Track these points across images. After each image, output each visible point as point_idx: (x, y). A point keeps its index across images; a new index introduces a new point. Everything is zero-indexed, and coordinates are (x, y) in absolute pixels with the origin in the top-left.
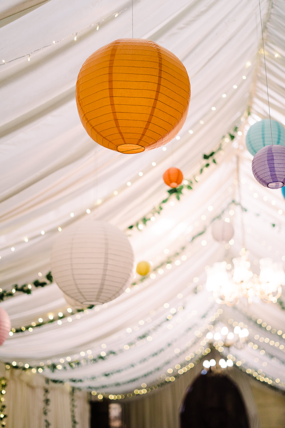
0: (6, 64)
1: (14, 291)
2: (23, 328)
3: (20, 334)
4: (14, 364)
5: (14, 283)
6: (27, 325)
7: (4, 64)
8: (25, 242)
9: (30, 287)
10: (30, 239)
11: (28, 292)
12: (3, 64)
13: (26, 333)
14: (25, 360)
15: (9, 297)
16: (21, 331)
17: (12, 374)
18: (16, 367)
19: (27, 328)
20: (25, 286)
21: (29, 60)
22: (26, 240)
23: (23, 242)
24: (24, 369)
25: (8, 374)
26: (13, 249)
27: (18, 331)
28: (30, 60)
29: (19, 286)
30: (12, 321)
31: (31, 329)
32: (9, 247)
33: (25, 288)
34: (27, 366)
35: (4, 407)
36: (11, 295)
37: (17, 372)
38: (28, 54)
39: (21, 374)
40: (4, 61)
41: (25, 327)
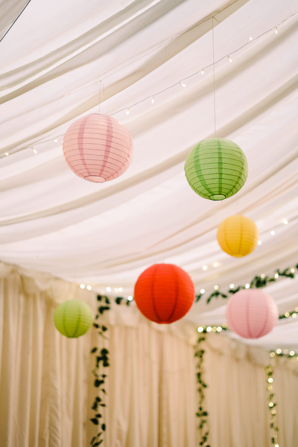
0: (253, 41)
1: (277, 276)
2: (287, 314)
3: (283, 320)
4: (279, 351)
5: (276, 268)
6: (291, 311)
7: (252, 41)
8: (284, 224)
9: (293, 271)
10: (290, 220)
11: (291, 276)
12: (250, 42)
13: (290, 319)
14: (290, 347)
15: (272, 282)
16: (284, 317)
17: (277, 362)
18: (281, 355)
19: (291, 314)
20: (287, 270)
21: (276, 32)
22: (285, 222)
23: (282, 225)
24: (290, 357)
25: (273, 363)
26: (273, 233)
27: (282, 317)
28: (278, 32)
29: (282, 271)
30: (279, 306)
31: (294, 315)
32: (269, 230)
33: (288, 273)
34: (292, 353)
35: (272, 395)
36: (273, 280)
37: (282, 360)
38: (275, 27)
39: (286, 362)
40: (251, 39)
41: (289, 313)
